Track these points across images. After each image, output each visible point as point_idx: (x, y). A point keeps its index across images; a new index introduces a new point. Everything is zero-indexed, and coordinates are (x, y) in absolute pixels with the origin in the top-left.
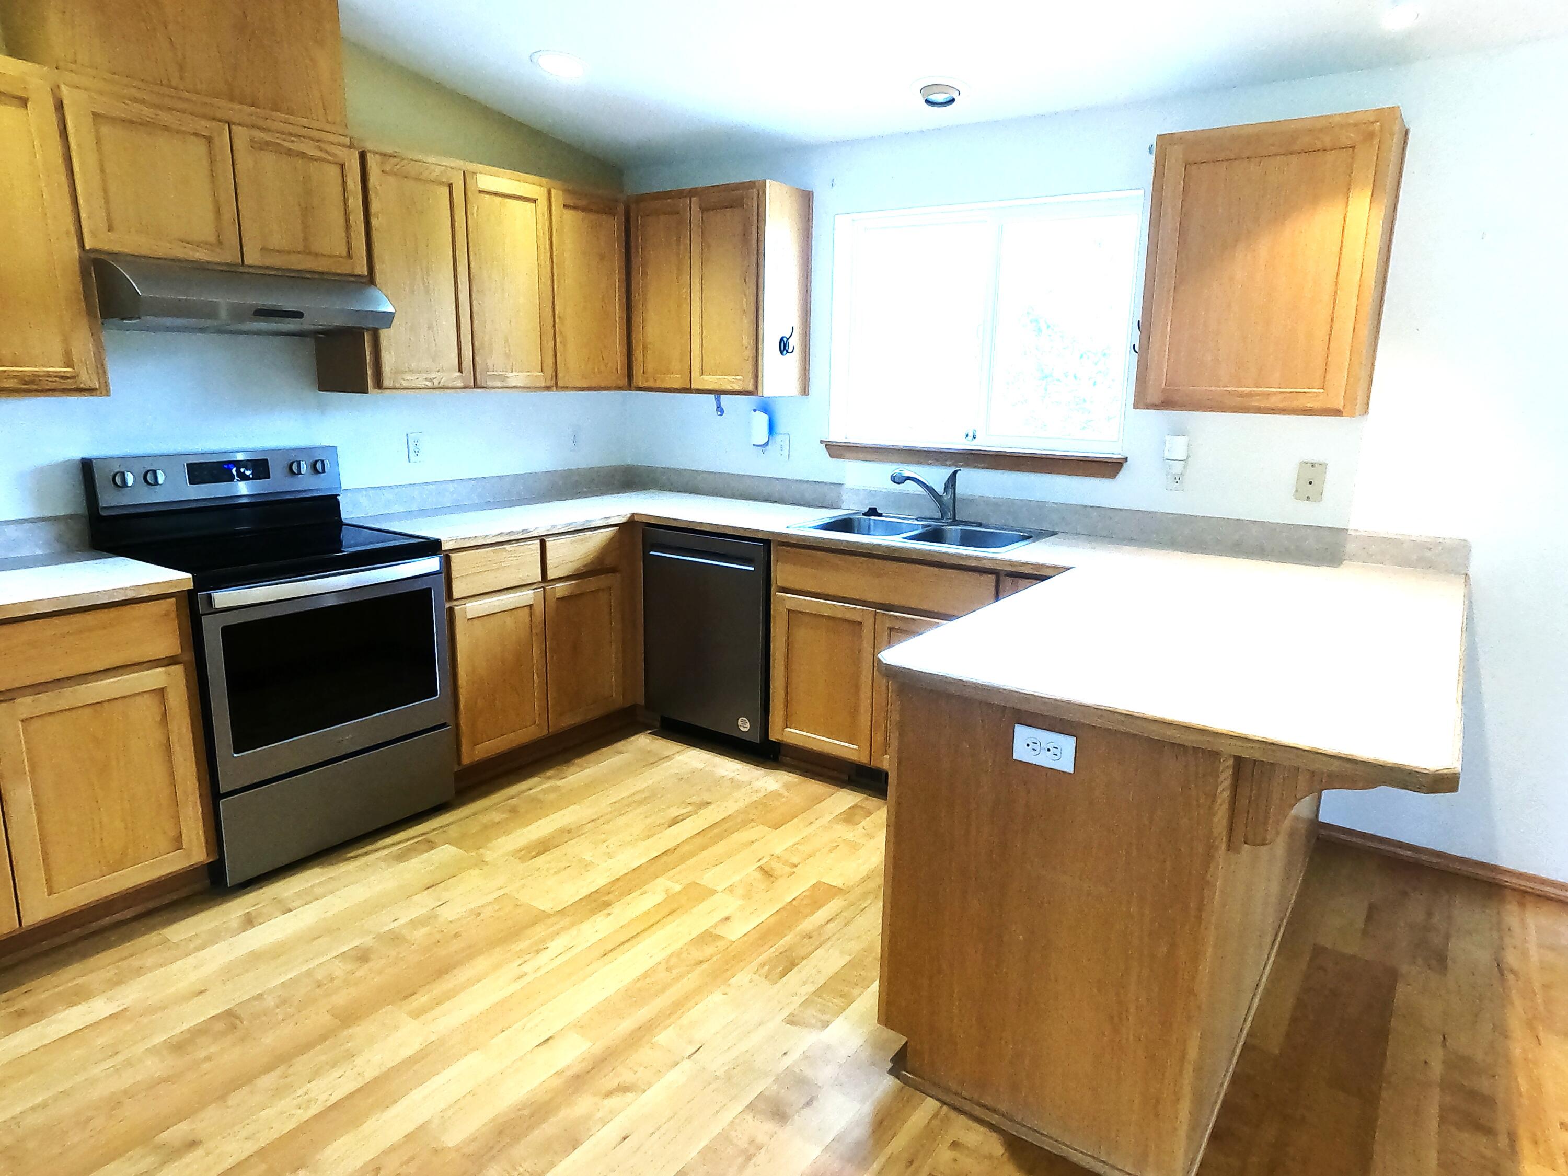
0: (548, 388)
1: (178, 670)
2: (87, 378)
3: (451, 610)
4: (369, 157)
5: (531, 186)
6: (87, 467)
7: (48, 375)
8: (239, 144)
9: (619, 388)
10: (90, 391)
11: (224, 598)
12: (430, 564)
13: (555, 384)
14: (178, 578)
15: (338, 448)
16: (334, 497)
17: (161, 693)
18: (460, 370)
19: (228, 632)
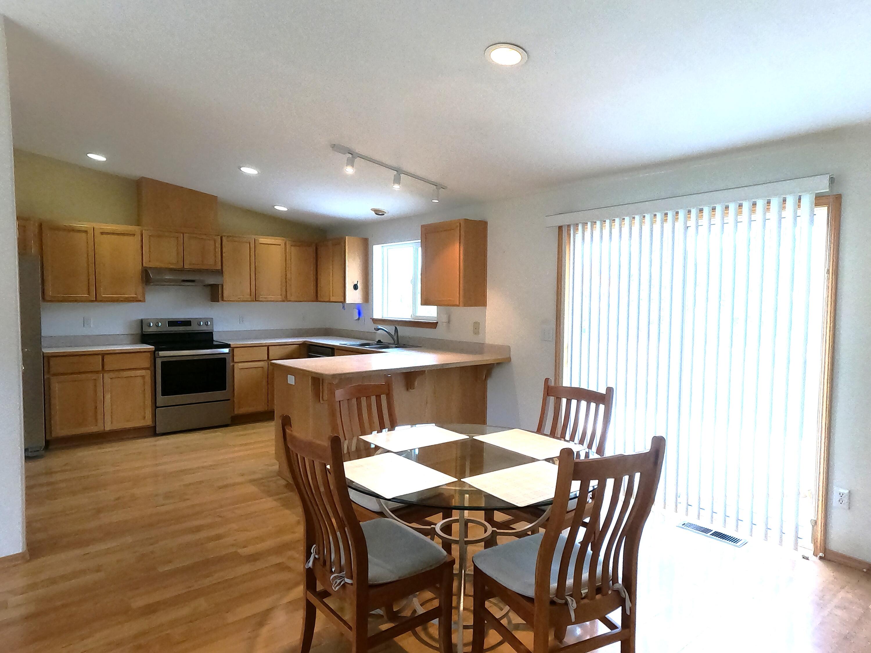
0: (283, 301)
1: (149, 372)
2: (140, 298)
3: (233, 366)
4: (223, 238)
5: (278, 240)
6: (142, 321)
7: (131, 297)
8: (185, 239)
9: (313, 301)
10: (140, 301)
11: (162, 353)
12: (226, 350)
13: (285, 299)
14: (151, 347)
15: (214, 319)
16: (212, 333)
17: (143, 377)
18: (250, 295)
19: (163, 363)
